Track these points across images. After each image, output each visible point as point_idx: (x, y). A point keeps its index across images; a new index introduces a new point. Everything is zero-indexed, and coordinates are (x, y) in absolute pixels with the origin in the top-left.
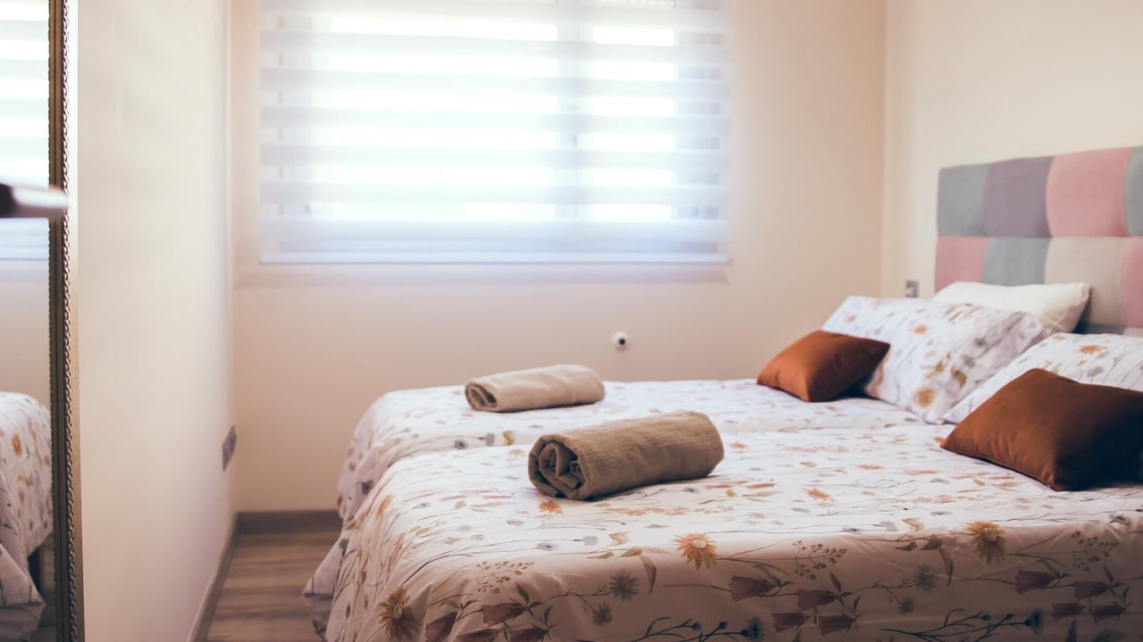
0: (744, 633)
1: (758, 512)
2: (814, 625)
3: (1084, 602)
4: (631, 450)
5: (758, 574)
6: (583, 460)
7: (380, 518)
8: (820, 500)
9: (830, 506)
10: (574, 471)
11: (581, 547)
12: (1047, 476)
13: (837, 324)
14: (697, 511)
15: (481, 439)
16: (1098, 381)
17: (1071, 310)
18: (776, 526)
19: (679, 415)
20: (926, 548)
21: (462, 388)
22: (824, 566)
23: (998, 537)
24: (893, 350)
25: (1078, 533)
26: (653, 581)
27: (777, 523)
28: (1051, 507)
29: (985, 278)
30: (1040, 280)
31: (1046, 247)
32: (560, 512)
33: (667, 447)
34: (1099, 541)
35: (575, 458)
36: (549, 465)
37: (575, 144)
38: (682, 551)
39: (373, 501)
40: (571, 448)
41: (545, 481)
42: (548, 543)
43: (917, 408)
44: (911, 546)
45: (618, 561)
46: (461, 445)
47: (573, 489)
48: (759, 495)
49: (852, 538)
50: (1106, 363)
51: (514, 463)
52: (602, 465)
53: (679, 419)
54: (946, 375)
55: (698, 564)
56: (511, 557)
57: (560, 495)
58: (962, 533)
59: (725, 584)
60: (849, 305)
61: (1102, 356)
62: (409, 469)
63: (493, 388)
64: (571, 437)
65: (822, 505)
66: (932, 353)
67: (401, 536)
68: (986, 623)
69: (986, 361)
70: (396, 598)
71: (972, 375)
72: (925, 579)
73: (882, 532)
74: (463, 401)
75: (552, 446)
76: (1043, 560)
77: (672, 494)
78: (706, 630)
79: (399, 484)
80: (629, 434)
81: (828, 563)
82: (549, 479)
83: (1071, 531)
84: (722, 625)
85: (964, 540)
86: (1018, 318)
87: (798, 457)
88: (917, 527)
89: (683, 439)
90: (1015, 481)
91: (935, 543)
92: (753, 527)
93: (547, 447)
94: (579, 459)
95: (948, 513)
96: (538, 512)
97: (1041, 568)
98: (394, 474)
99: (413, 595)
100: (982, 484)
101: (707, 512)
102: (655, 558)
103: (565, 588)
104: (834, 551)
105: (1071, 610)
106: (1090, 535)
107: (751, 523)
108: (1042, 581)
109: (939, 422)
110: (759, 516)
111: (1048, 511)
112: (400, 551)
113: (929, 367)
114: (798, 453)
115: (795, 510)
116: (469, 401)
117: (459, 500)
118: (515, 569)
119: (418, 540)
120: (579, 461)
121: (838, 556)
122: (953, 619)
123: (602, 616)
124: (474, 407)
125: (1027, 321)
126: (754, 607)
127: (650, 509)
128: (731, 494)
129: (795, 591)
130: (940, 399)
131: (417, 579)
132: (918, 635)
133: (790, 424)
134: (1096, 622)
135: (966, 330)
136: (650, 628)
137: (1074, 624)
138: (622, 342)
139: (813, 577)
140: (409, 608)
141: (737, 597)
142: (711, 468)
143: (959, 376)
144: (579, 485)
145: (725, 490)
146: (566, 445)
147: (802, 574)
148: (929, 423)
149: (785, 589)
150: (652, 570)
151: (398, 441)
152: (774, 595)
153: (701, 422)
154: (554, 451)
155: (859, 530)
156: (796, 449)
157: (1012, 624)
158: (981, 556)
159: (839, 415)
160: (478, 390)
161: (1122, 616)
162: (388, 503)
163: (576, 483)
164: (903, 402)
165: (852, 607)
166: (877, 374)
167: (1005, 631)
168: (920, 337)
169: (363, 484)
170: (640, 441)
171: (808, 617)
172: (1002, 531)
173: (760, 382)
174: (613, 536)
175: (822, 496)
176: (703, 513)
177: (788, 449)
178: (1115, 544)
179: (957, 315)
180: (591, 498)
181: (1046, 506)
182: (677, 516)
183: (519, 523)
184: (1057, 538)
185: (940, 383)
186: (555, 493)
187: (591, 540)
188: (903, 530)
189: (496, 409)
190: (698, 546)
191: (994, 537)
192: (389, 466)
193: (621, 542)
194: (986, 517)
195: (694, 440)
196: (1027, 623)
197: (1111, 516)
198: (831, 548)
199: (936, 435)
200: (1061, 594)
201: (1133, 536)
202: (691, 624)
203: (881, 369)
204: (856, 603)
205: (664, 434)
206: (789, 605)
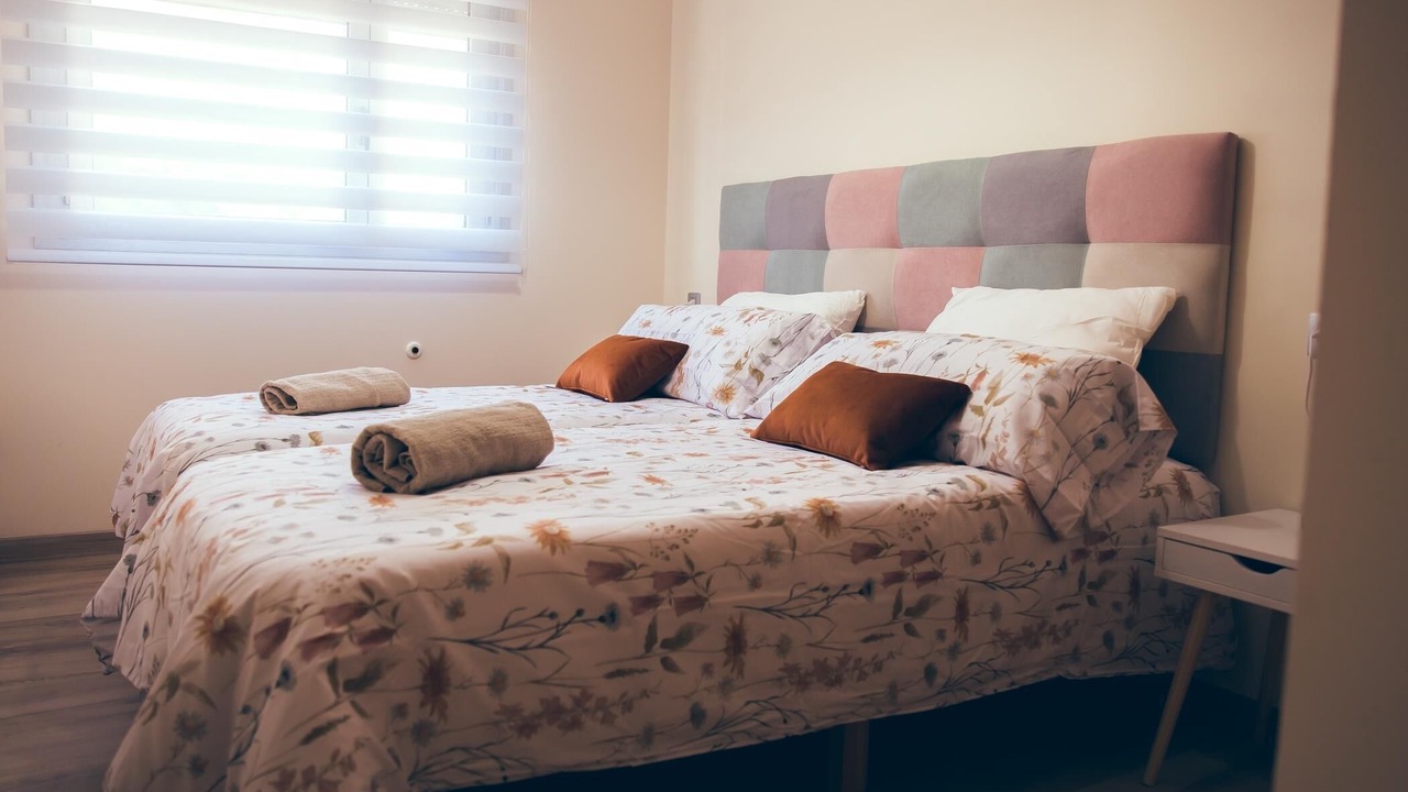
0: (602, 619)
1: (602, 497)
2: (668, 607)
3: (908, 570)
4: (463, 440)
5: (614, 558)
6: (414, 451)
7: (181, 524)
8: (659, 485)
9: (670, 490)
10: (404, 463)
11: (428, 539)
12: (860, 457)
13: (632, 328)
14: (539, 499)
15: (284, 440)
16: (893, 370)
17: (850, 314)
18: (624, 510)
19: (507, 406)
20: (772, 524)
21: (257, 395)
22: (677, 547)
23: (834, 512)
24: (691, 351)
25: (902, 505)
26: (507, 570)
27: (624, 507)
28: (874, 484)
29: (765, 287)
30: (820, 289)
31: (824, 258)
32: (393, 506)
33: (499, 437)
34: (920, 512)
35: (405, 448)
36: (376, 459)
37: (367, 148)
38: (535, 538)
39: (167, 508)
40: (401, 438)
41: (371, 476)
42: (389, 536)
43: (719, 405)
44: (757, 524)
45: (469, 550)
46: (263, 447)
47: (404, 483)
48: (596, 482)
49: (703, 518)
50: (900, 355)
51: (329, 461)
52: (435, 457)
53: (508, 409)
54: (745, 373)
55: (553, 550)
56: (351, 553)
57: (389, 490)
58: (802, 509)
59: (581, 568)
60: (642, 313)
61: (894, 349)
62: (210, 472)
63: (294, 390)
64: (401, 428)
65: (661, 489)
66: (730, 353)
67: (214, 541)
68: (825, 595)
69: (781, 360)
70: (216, 609)
71: (768, 372)
72: (771, 556)
73: (728, 511)
74: (258, 404)
75: (379, 436)
76: (874, 532)
77: (509, 484)
78: (563, 619)
79: (201, 487)
80: (460, 424)
81: (681, 543)
82: (375, 473)
83: (896, 504)
84: (580, 613)
85: (805, 516)
86: (808, 319)
87: (622, 449)
88: (761, 505)
89: (513, 429)
90: (831, 463)
91: (778, 520)
92: (600, 512)
93: (374, 439)
94: (410, 450)
95: (784, 492)
96: (369, 506)
97: (872, 539)
98: (192, 478)
99: (236, 602)
100: (805, 466)
101: (549, 500)
102: (507, 546)
103: (414, 584)
104: (686, 531)
105: (897, 577)
106: (911, 506)
107: (598, 508)
108: (872, 551)
109: (741, 417)
110: (603, 501)
111: (872, 487)
112: (214, 557)
113: (728, 366)
114: (620, 444)
115: (637, 494)
116: (265, 404)
117: (277, 498)
118: (356, 565)
119: (235, 543)
120: (410, 452)
121: (690, 536)
122: (797, 592)
123: (455, 611)
124: (271, 411)
125: (816, 322)
126: (611, 592)
127: (489, 499)
128: (569, 483)
129: (650, 573)
130: (740, 395)
131: (242, 584)
132: (767, 610)
133: (601, 421)
134: (918, 587)
135: (761, 331)
136: (506, 620)
137: (900, 591)
138: (415, 350)
139: (667, 558)
140: (233, 618)
141: (593, 582)
142: (541, 459)
143: (757, 374)
144: (410, 478)
145: (562, 479)
146: (395, 436)
147: (657, 556)
148: (730, 418)
149: (641, 572)
150: (506, 560)
151: (189, 445)
152: (631, 578)
153: (530, 412)
154: (381, 442)
155: (709, 510)
156: (618, 441)
157: (848, 594)
158: (821, 531)
159: (647, 412)
160: (275, 392)
161: (939, 580)
162: (190, 508)
163: (406, 476)
164: (704, 400)
165: (705, 586)
166: (676, 374)
167: (842, 601)
168: (718, 338)
169: (148, 495)
170: (472, 431)
171: (663, 599)
172: (838, 507)
173: (559, 386)
174: (460, 526)
175: (659, 481)
176: (545, 501)
177: (610, 441)
178: (933, 514)
179: (752, 317)
180: (422, 492)
181: (870, 483)
182: (519, 505)
183: (351, 518)
184: (885, 511)
185: (739, 381)
186: (383, 487)
187: (435, 531)
188: (748, 509)
189: (297, 412)
190: (551, 532)
191: (831, 513)
192: (180, 473)
193: (468, 532)
194: (821, 495)
195: (525, 430)
196: (861, 592)
197: (927, 489)
198: (683, 528)
199: (744, 427)
200: (890, 563)
201: (947, 506)
202: (547, 613)
203: (680, 369)
204: (708, 583)
205: (497, 424)
206: (645, 587)
